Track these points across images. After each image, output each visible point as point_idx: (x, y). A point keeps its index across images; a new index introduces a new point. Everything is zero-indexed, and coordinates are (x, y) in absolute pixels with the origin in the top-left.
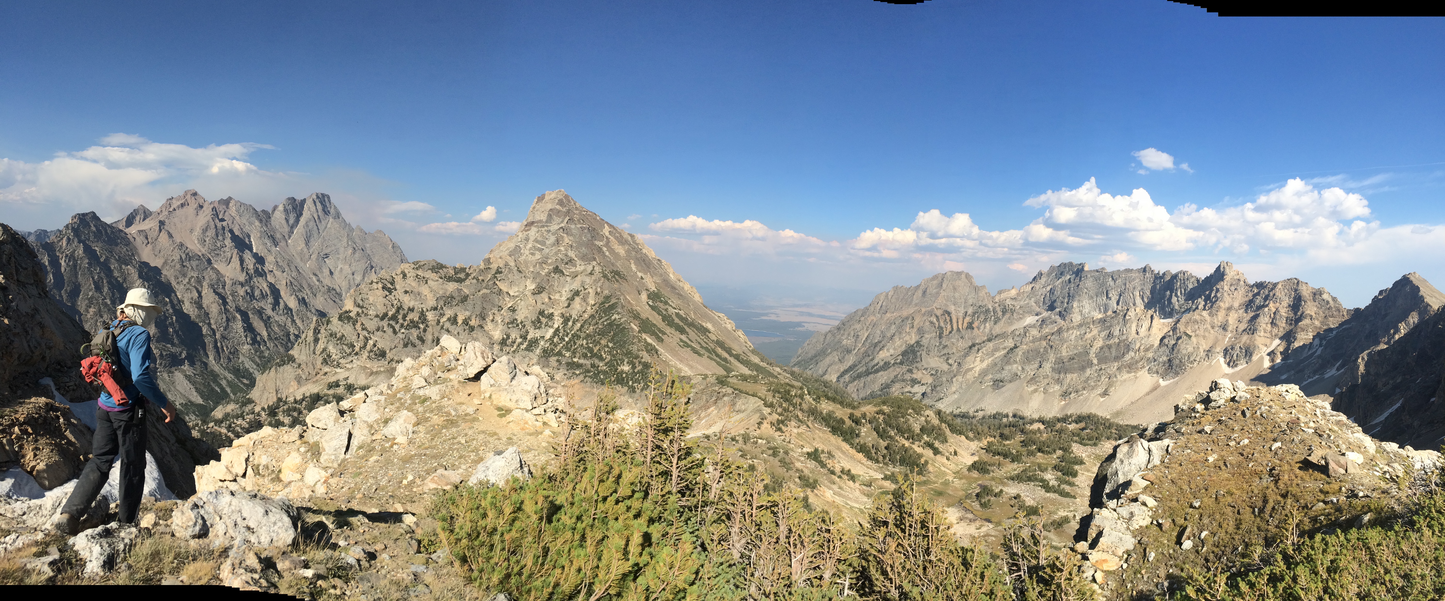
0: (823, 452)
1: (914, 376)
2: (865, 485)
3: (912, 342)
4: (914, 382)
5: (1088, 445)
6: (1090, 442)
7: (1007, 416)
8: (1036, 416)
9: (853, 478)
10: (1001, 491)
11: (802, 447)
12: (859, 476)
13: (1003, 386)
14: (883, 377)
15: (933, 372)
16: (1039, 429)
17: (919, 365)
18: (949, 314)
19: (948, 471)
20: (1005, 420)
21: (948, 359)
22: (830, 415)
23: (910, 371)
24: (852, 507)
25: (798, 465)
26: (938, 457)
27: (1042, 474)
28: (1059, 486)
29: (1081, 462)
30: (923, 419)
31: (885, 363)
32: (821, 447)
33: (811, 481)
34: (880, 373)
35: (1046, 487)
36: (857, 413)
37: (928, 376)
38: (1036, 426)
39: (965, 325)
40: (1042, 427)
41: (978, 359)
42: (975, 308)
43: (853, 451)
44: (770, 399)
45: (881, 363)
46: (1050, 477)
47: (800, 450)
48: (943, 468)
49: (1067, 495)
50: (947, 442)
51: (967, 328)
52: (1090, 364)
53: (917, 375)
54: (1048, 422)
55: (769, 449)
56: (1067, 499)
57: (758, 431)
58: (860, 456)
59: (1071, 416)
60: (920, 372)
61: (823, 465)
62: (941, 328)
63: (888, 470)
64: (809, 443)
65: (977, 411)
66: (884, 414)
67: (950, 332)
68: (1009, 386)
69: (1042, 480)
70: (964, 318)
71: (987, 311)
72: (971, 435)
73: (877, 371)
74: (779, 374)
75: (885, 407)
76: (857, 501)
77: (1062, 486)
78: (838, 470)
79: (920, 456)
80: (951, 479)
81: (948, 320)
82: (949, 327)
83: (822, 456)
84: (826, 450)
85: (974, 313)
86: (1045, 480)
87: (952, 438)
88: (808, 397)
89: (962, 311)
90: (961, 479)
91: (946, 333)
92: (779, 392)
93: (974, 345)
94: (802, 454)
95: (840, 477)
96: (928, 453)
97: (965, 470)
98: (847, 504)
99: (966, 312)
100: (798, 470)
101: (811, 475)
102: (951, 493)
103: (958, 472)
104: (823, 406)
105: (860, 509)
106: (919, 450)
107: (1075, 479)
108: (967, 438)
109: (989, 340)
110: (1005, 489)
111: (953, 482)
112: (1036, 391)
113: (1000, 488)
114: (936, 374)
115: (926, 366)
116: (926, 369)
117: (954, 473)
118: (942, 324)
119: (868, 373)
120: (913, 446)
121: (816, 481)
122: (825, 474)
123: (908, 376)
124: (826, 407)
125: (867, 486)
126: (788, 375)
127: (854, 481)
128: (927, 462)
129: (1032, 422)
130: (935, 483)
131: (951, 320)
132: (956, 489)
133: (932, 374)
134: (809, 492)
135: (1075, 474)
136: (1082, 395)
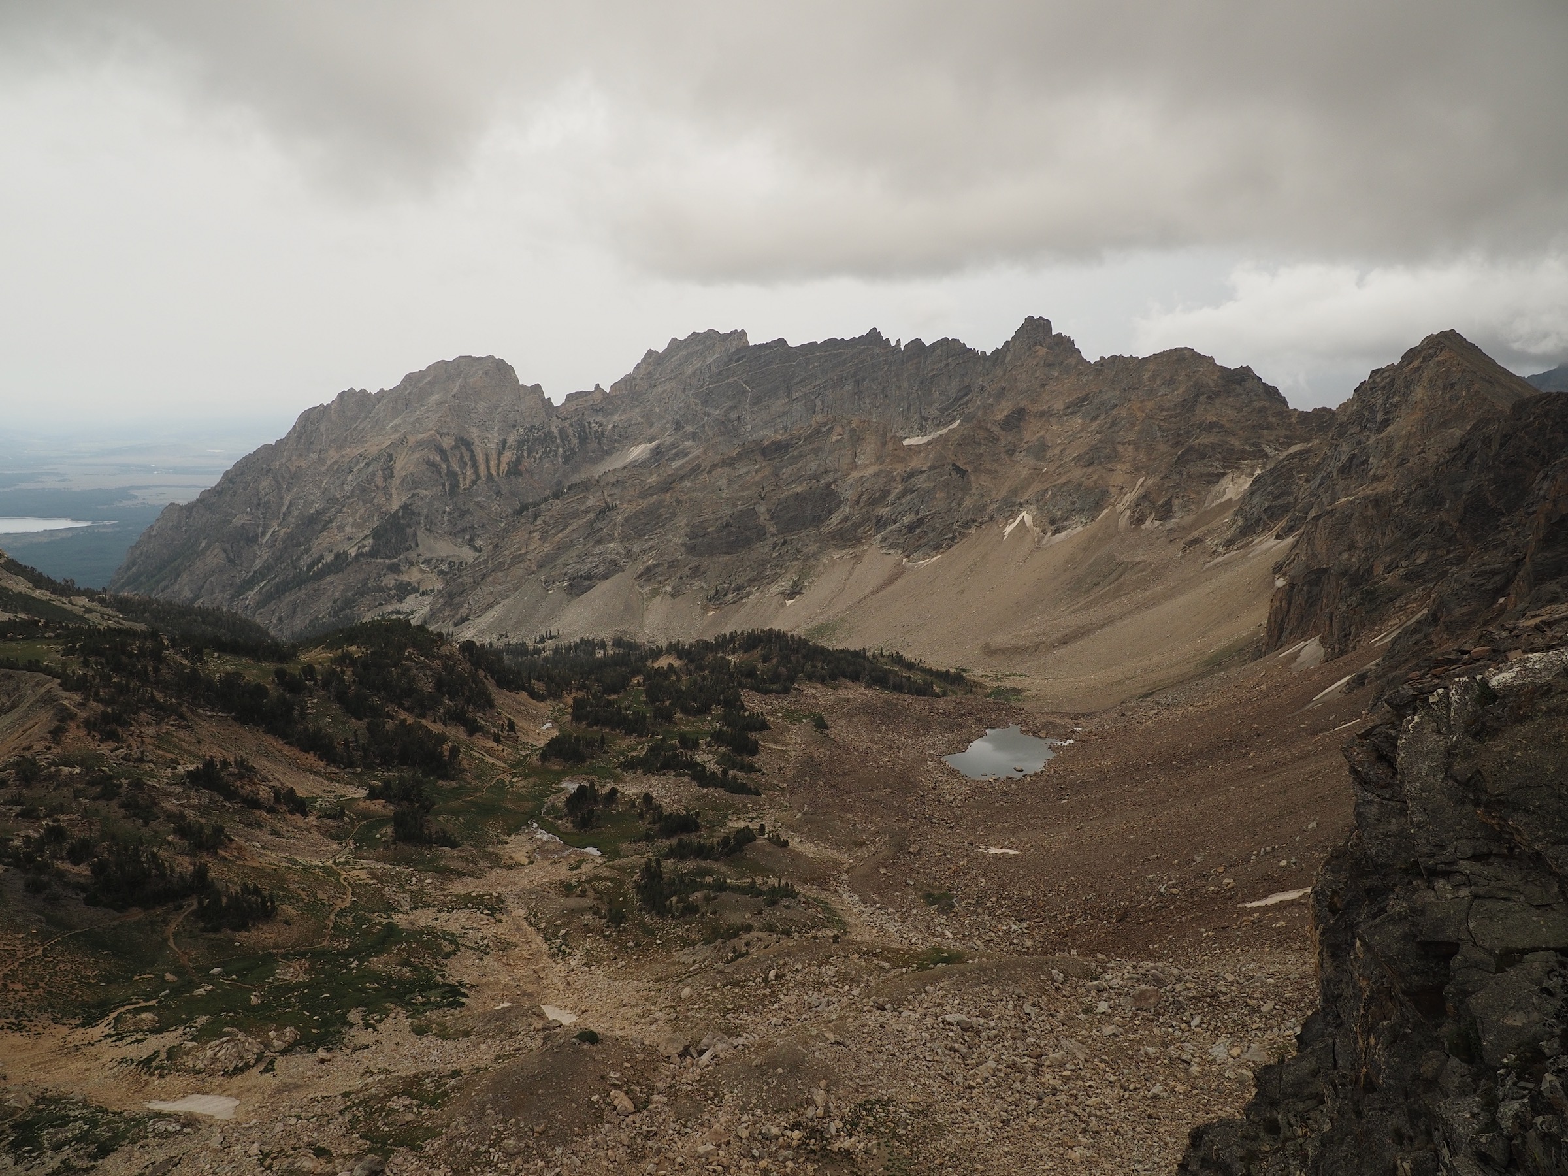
0: (225, 764)
1: (405, 578)
2: (329, 817)
3: (395, 506)
4: (404, 590)
5: (771, 691)
6: (774, 686)
7: (603, 645)
8: (663, 643)
9: (300, 806)
10: (614, 792)
11: (174, 764)
12: (314, 800)
13: (590, 588)
14: (335, 587)
15: (444, 567)
16: (670, 665)
17: (413, 555)
18: (468, 445)
19: (499, 763)
20: (599, 654)
21: (472, 539)
22: (231, 680)
23: (395, 569)
24: (306, 868)
25: (170, 804)
26: (478, 738)
27: (689, 753)
28: (725, 772)
29: (763, 726)
30: (437, 664)
31: (337, 556)
32: (218, 754)
33: (208, 831)
34: (330, 578)
35: (700, 776)
36: (293, 669)
37: (433, 576)
38: (663, 662)
39: (504, 467)
40: (677, 663)
41: (536, 535)
42: (521, 431)
43: (291, 752)
44: (77, 669)
45: (329, 558)
46: (705, 758)
47: (169, 772)
48: (489, 760)
49: (742, 789)
50: (492, 706)
51: (508, 474)
52: (761, 534)
53: (412, 576)
54: (689, 652)
55: (93, 783)
56: (743, 797)
57: (57, 750)
58: (310, 758)
59: (733, 636)
60: (415, 569)
61: (230, 795)
62: (452, 474)
63: (376, 778)
64: (189, 753)
65: (542, 640)
66: (353, 662)
67: (474, 483)
68: (603, 586)
69: (692, 765)
70: (500, 454)
71: (549, 436)
72: (538, 686)
73: (321, 574)
74: (89, 611)
75: (354, 648)
76: (317, 854)
77: (732, 773)
78: (264, 793)
79: (442, 739)
80: (507, 779)
81: (467, 458)
82: (470, 472)
83: (223, 774)
84: (231, 759)
85: (521, 443)
86: (697, 764)
87: (503, 698)
88: (171, 652)
89: (495, 437)
90: (526, 776)
91: (464, 484)
92: (98, 653)
93: (524, 507)
94: (176, 780)
95: (270, 810)
96: (457, 733)
97: (534, 759)
98: (296, 863)
99: (504, 442)
100: (170, 817)
101: (203, 821)
102: (510, 806)
103: (520, 763)
104: (211, 666)
105: (326, 869)
106: (437, 728)
107: (754, 759)
108: (533, 695)
109: (557, 495)
110: (623, 788)
111: (512, 784)
112: (655, 593)
113: (609, 787)
114: (451, 571)
115: (428, 555)
116: (427, 561)
117: (512, 766)
118: (455, 467)
119: (300, 581)
120: (424, 722)
121: (219, 830)
122: (236, 812)
123: (390, 580)
124: (218, 666)
125: (334, 818)
126: (108, 611)
127: (305, 814)
128: (455, 751)
129: (657, 653)
130: (476, 790)
131: (473, 457)
132: (521, 797)
133: (441, 572)
134: (205, 859)
135: (753, 749)
136: (748, 594)
